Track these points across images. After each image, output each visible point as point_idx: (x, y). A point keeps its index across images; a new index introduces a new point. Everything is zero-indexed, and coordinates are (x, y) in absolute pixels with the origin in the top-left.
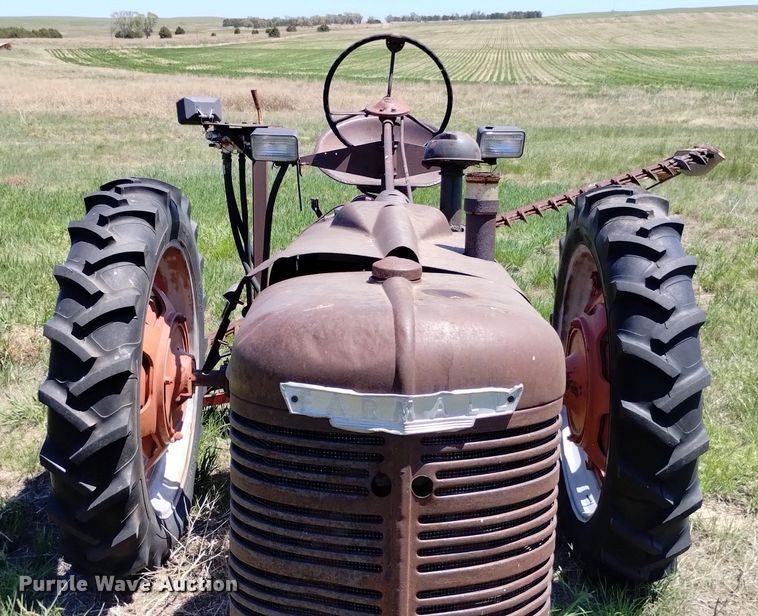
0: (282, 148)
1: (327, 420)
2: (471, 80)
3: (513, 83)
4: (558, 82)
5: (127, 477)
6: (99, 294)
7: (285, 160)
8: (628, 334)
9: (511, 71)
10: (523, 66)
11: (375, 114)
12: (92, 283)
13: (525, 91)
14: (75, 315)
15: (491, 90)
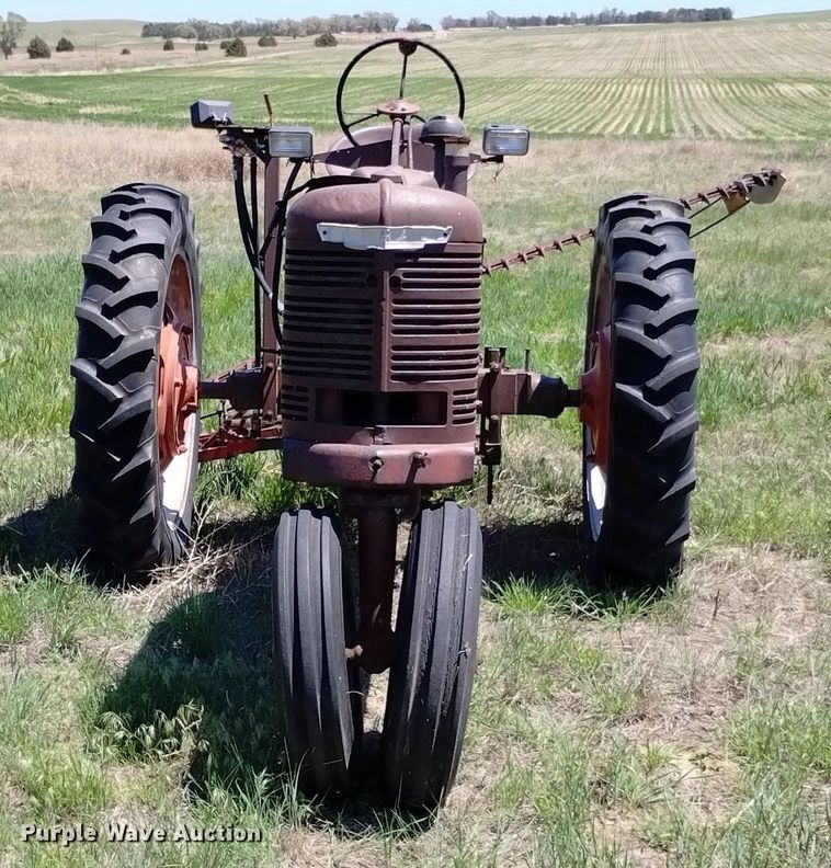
0: (298, 145)
1: (342, 244)
2: (591, 132)
3: (667, 136)
4: (750, 135)
5: (149, 452)
6: (126, 280)
7: (300, 156)
8: (623, 321)
9: (668, 117)
10: (691, 107)
11: (386, 113)
12: (119, 270)
13: (684, 150)
14: (104, 298)
15: (622, 148)
